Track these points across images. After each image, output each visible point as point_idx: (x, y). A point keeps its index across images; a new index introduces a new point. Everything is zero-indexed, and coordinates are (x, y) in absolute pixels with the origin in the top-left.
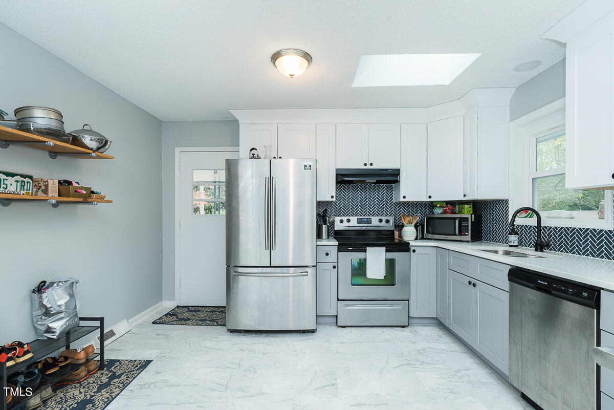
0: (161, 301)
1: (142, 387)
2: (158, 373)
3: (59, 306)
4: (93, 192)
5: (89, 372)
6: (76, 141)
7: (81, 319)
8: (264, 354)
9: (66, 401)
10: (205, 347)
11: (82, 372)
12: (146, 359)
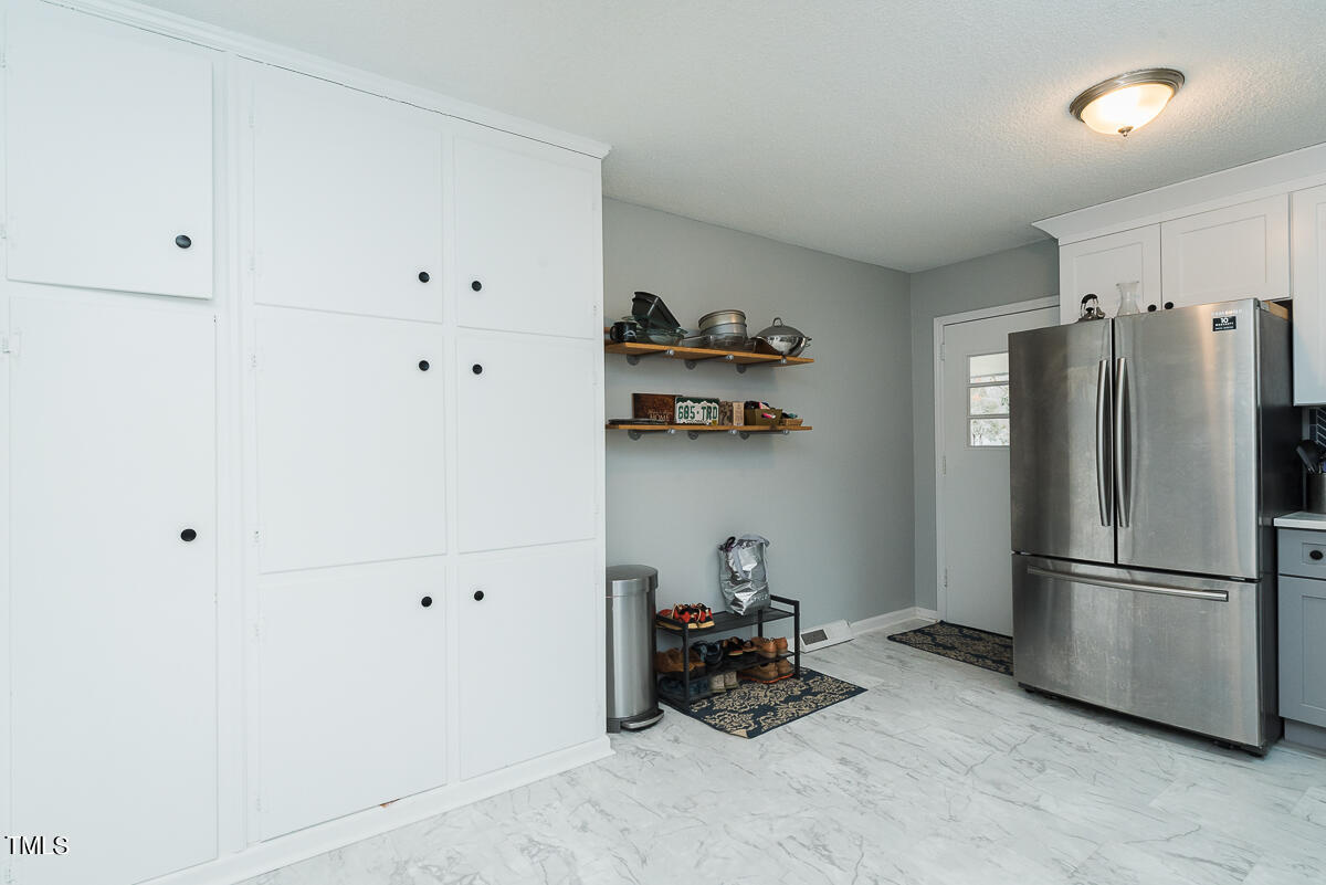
0: (913, 605)
1: (839, 718)
2: (868, 708)
3: (745, 572)
4: (785, 416)
5: (780, 675)
6: (761, 345)
7: (773, 598)
8: (1081, 749)
9: (749, 699)
10: (961, 699)
11: (771, 670)
12: (858, 684)
